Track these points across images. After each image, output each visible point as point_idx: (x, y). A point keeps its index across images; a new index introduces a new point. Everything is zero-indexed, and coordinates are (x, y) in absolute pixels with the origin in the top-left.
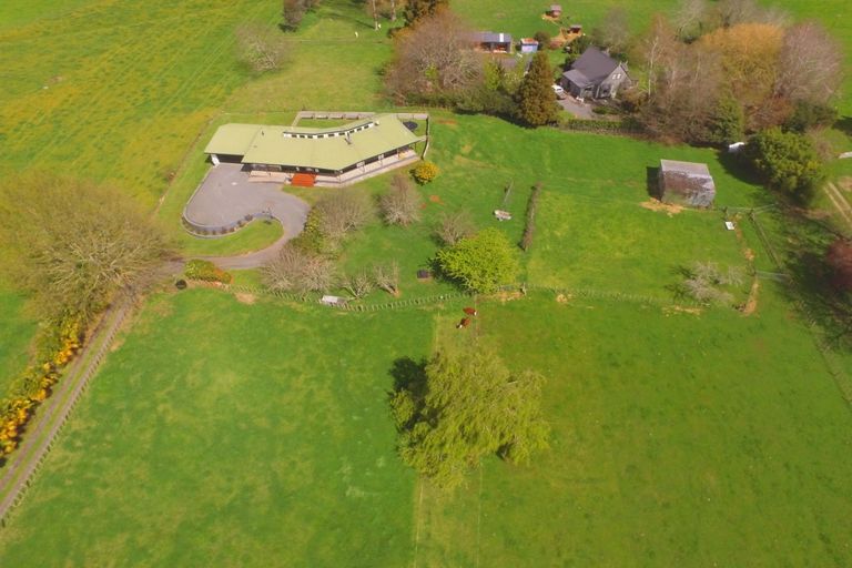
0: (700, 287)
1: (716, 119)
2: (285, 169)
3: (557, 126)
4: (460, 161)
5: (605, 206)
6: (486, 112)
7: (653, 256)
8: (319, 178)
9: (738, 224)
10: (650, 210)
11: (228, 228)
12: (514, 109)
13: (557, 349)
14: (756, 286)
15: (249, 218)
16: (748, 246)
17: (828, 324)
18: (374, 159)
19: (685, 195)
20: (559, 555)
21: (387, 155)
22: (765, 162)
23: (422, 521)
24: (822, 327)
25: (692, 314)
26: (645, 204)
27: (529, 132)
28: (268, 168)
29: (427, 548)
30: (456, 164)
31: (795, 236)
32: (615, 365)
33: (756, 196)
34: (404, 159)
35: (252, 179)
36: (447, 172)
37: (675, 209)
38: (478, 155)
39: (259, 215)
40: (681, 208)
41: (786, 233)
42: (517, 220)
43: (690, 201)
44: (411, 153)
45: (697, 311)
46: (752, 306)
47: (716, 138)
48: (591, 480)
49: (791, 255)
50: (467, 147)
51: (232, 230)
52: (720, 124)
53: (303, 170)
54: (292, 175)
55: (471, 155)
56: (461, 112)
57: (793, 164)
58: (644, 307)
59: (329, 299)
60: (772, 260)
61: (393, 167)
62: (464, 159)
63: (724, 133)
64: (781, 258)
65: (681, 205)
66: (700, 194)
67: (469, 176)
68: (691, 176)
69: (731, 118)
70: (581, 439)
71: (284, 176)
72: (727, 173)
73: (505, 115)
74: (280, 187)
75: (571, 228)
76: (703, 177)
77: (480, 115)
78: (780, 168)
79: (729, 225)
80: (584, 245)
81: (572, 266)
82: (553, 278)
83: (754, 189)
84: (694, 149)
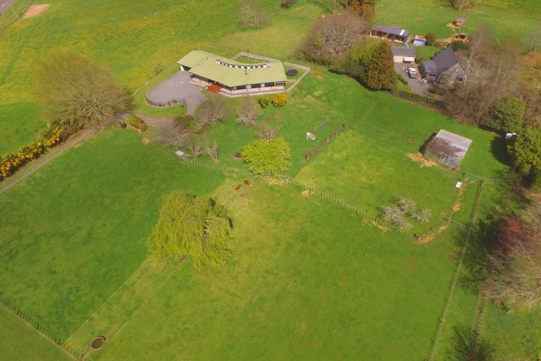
1: (499, 112)
2: (210, 81)
3: (391, 93)
4: (310, 99)
5: (381, 149)
7: (387, 187)
8: (223, 89)
10: (411, 159)
11: (163, 104)
12: (363, 76)
13: (279, 219)
14: (443, 228)
15: (175, 102)
16: (461, 202)
18: (258, 86)
19: (439, 156)
21: (267, 85)
23: (137, 276)
25: (380, 230)
26: (410, 155)
27: (370, 93)
28: (201, 78)
30: (305, 100)
33: (499, 172)
34: (276, 90)
35: (191, 82)
36: (296, 103)
37: (428, 164)
38: (324, 98)
39: (180, 101)
40: (435, 164)
41: (499, 202)
42: (318, 141)
43: (442, 161)
44: (282, 87)
45: (385, 229)
46: (428, 239)
47: (496, 125)
49: (490, 217)
50: (319, 92)
51: (164, 106)
52: (501, 116)
53: (218, 84)
54: (210, 84)
55: (319, 98)
56: (332, 71)
58: (352, 215)
59: (180, 153)
60: (471, 216)
62: (313, 99)
63: (503, 124)
64: (478, 216)
65: (437, 162)
66: (450, 158)
67: (308, 108)
68: (453, 145)
69: (509, 113)
71: (207, 84)
72: (491, 151)
73: (358, 79)
74: (202, 89)
75: (348, 155)
76: (462, 148)
77: (344, 76)
79: (459, 185)
80: (346, 167)
81: (329, 177)
82: (311, 180)
83: (501, 166)
84: (482, 130)
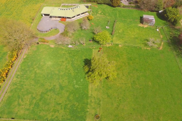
0: (150, 44)
1: (157, 5)
2: (59, 17)
3: (120, 7)
4: (98, 15)
5: (130, 25)
6: (104, 4)
7: (140, 37)
8: (67, 19)
9: (160, 30)
10: (140, 26)
11: (47, 31)
12: (110, 3)
13: (119, 57)
14: (162, 43)
15: (52, 28)
16: (161, 34)
17: (177, 52)
18: (79, 15)
19: (148, 23)
20: (118, 98)
21: (82, 14)
22: (167, 15)
23: (91, 92)
24: (176, 52)
25: (148, 49)
26: (139, 25)
27: (114, 8)
28: (55, 17)
29: (92, 97)
30: (97, 16)
31: (172, 32)
32: (131, 60)
33: (164, 23)
34: (86, 15)
35: (52, 20)
36: (95, 18)
37: (146, 26)
39: (54, 28)
40: (147, 26)
41: (170, 32)
42: (111, 28)
43: (149, 24)
44: (87, 13)
45: (149, 49)
46: (161, 48)
47: (156, 10)
48: (125, 84)
49: (171, 37)
50: (100, 12)
52: (158, 6)
53: (63, 17)
54: (61, 18)
55: (101, 14)
56: (98, 4)
57: (173, 16)
58: (138, 48)
59: (70, 46)
60: (167, 38)
61: (83, 17)
62: (99, 15)
63: (158, 8)
64: (168, 37)
65: (147, 25)
66: (152, 23)
67: (100, 18)
68: (150, 18)
69: (160, 5)
70: (124, 75)
71: (59, 19)
72: (158, 18)
73: (109, 4)
74: (58, 21)
75: (123, 30)
76: (153, 19)
77: (103, 4)
78: (170, 16)
79: (158, 30)
80: (125, 34)
81: (123, 39)
82: (118, 41)
83: (164, 22)
84: (151, 12)
